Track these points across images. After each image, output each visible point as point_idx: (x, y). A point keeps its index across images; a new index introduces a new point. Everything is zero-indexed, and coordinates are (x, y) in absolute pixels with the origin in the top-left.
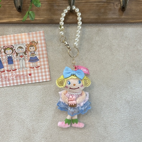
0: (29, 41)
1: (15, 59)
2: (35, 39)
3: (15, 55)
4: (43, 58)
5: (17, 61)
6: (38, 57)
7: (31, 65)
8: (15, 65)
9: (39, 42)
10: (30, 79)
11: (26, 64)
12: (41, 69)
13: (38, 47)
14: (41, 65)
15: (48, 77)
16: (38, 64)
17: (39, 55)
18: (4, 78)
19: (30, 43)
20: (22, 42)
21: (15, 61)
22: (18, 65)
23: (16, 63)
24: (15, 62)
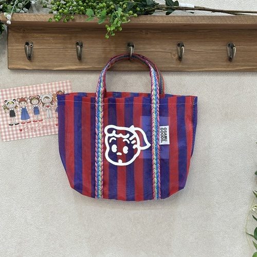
2: (62, 89)
5: (44, 111)
9: (66, 92)
10: (56, 130)
18: (30, 129)
20: (49, 92)
21: (41, 111)
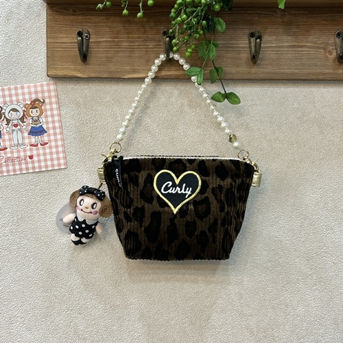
0: (30, 99)
1: (5, 131)
2: (40, 96)
3: (5, 122)
4: (54, 128)
5: (8, 133)
6: (44, 126)
7: (33, 140)
8: (4, 141)
9: (47, 101)
10: (30, 165)
11: (23, 138)
12: (50, 147)
13: (46, 110)
14: (50, 141)
15: (62, 161)
16: (45, 138)
17: (47, 123)
19: (32, 102)
20: (18, 101)
21: (4, 133)
22: (10, 140)
23: (6, 137)
24: (4, 135)
